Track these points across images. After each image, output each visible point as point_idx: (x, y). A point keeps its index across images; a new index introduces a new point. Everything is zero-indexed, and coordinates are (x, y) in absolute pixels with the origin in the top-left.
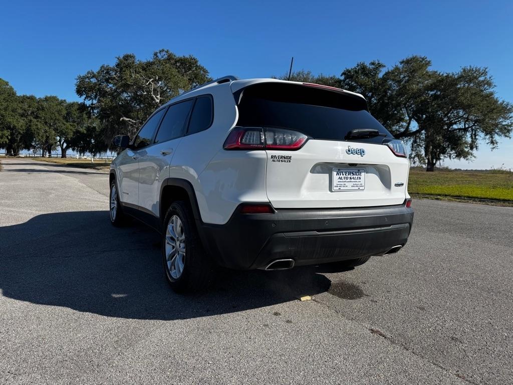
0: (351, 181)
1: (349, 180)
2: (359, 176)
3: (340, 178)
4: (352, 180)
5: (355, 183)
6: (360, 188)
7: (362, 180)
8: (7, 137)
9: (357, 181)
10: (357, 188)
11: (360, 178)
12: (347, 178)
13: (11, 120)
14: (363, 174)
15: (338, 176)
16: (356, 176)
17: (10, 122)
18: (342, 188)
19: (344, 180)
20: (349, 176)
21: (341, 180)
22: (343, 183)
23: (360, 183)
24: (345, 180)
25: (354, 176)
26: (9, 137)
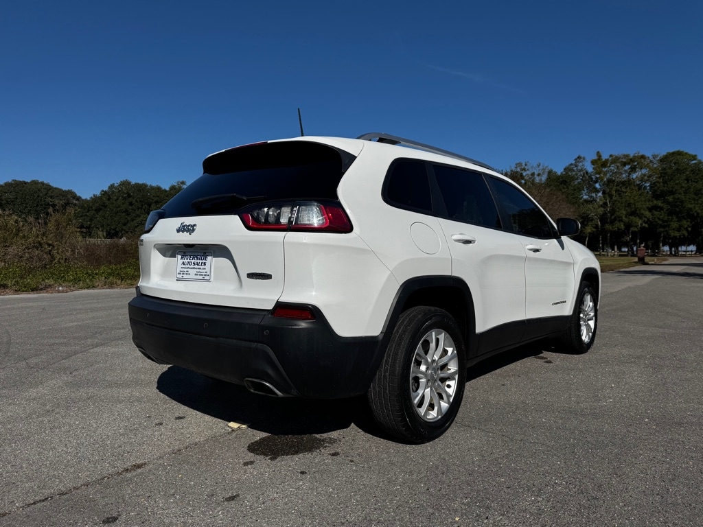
0: (194, 268)
1: (192, 266)
2: (204, 261)
3: (184, 264)
4: (196, 266)
5: (198, 270)
6: (205, 278)
7: (207, 267)
8: (686, 229)
9: (201, 267)
10: (201, 277)
11: (205, 264)
12: (190, 263)
13: (692, 206)
14: (209, 258)
15: (182, 261)
16: (201, 261)
17: (691, 209)
18: (185, 276)
19: (187, 266)
20: (193, 261)
21: (184, 266)
22: (185, 270)
23: (204, 271)
24: (189, 266)
25: (198, 261)
26: (690, 229)
